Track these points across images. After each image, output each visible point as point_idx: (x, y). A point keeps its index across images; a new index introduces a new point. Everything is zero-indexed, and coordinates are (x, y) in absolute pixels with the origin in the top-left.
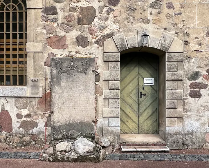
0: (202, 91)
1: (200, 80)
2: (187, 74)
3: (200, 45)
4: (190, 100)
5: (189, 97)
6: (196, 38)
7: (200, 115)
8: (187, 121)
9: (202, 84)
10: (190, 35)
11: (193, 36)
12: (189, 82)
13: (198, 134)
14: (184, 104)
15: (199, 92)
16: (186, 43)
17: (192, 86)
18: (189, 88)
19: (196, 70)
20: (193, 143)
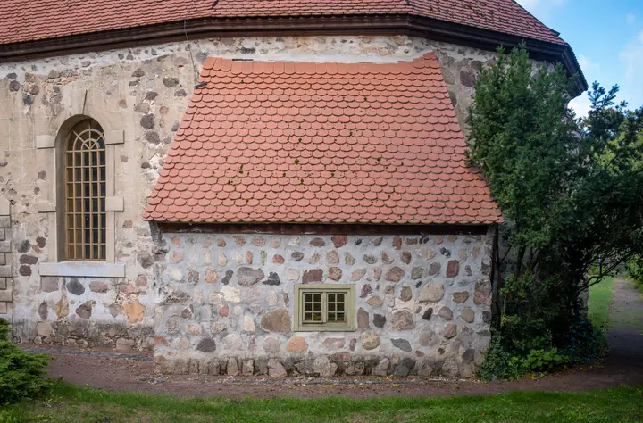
0: (33, 267)
1: (30, 252)
2: (16, 245)
3: (27, 205)
4: (20, 278)
5: (19, 274)
6: (24, 196)
7: (31, 298)
8: (18, 306)
9: (32, 257)
10: (16, 192)
11: (20, 193)
12: (20, 255)
13: (30, 325)
14: (13, 284)
15: (29, 267)
16: (12, 203)
17: (24, 259)
18: (19, 262)
19: (26, 239)
20: (24, 335)
